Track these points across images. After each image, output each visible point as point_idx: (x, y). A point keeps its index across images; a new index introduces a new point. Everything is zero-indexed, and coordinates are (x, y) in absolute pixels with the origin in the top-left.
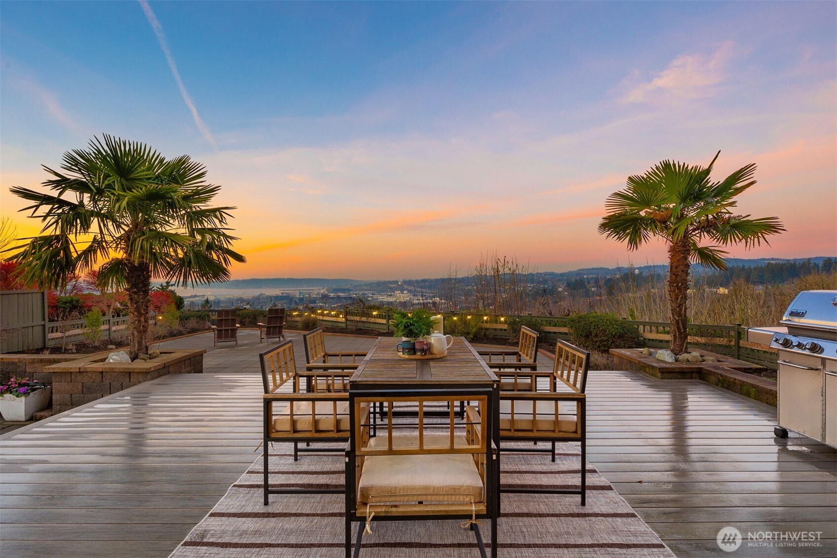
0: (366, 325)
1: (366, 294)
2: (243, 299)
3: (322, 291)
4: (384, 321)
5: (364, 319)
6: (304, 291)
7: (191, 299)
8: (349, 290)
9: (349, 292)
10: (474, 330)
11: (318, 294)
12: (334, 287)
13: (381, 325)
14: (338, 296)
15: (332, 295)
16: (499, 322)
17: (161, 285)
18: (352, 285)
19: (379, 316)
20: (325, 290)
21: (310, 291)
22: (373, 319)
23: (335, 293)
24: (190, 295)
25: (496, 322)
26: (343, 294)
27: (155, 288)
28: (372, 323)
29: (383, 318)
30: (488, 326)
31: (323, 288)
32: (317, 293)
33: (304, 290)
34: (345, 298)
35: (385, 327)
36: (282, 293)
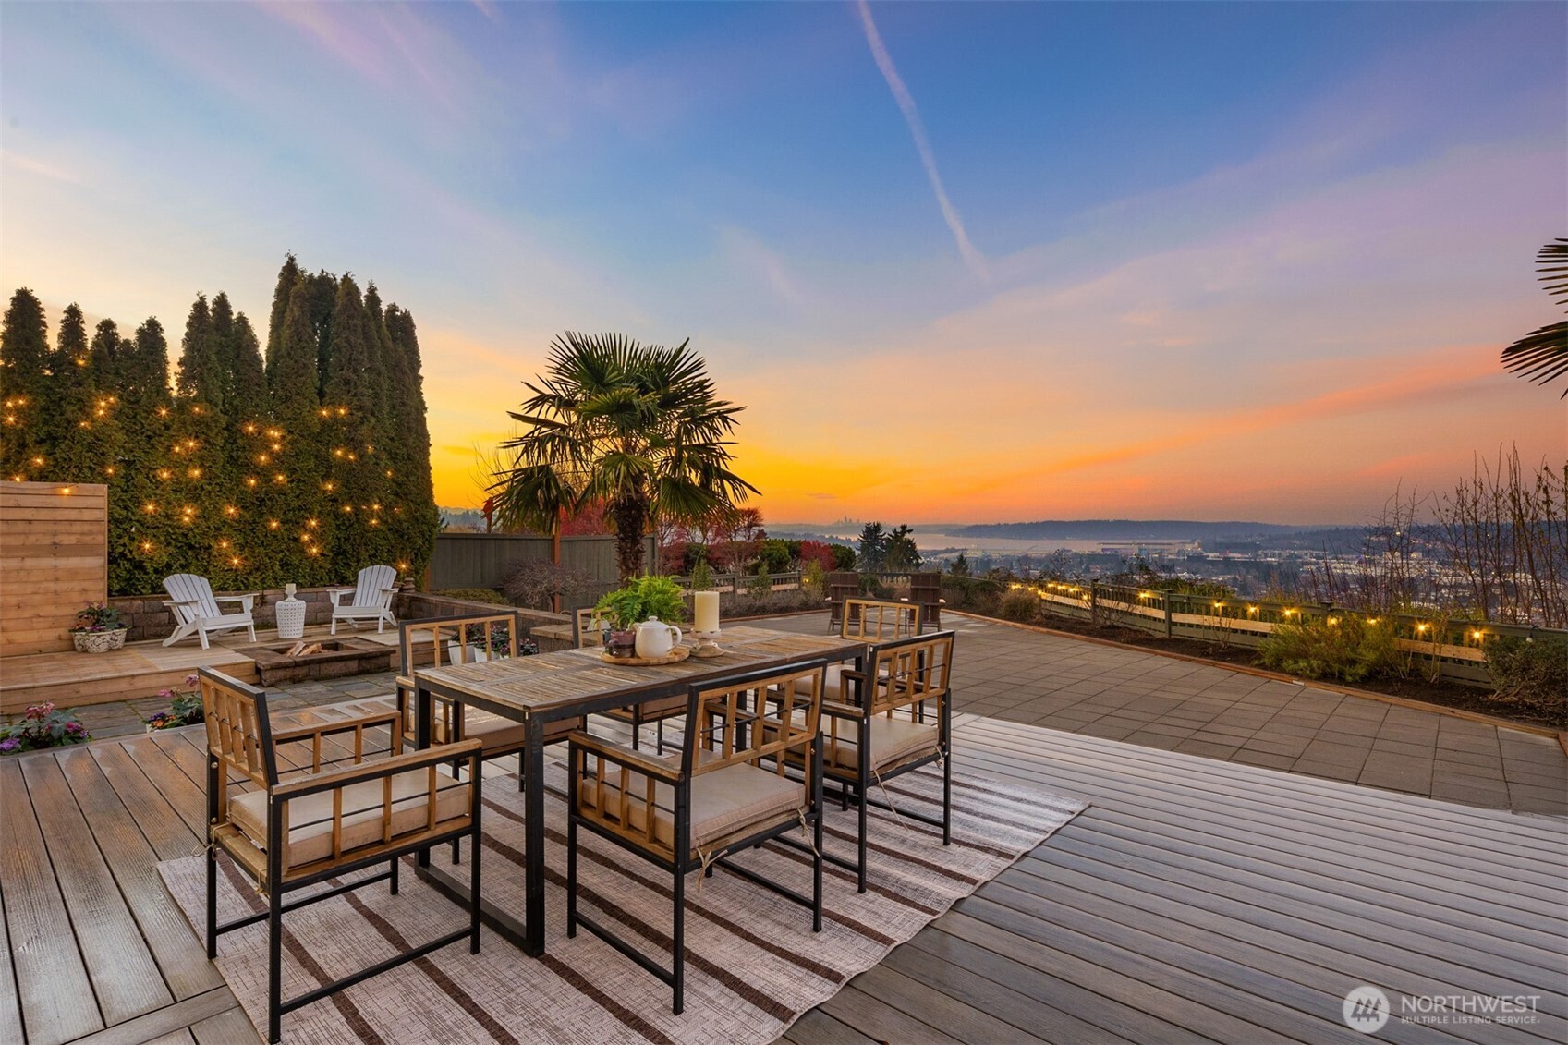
0: (1129, 619)
1: (1297, 557)
2: (1030, 559)
3: (1189, 548)
4: (1161, 614)
5: (1123, 606)
6: (1151, 547)
7: (946, 556)
8: (1254, 547)
9: (1256, 551)
10: (1370, 656)
11: (1178, 553)
12: (1219, 539)
13: (1157, 622)
14: (1227, 559)
15: (1212, 556)
16: (1466, 640)
17: (895, 531)
18: (1261, 535)
19: (1153, 603)
20: (1196, 545)
21: (1162, 547)
22: (1140, 608)
23: (1220, 552)
24: (944, 548)
25: (1458, 641)
26: (1239, 556)
27: (886, 536)
28: (1140, 616)
29: (1159, 608)
30: (1428, 648)
31: (1193, 542)
32: (1179, 551)
33: (1149, 544)
34: (1244, 563)
35: (1163, 627)
36: (1103, 550)
